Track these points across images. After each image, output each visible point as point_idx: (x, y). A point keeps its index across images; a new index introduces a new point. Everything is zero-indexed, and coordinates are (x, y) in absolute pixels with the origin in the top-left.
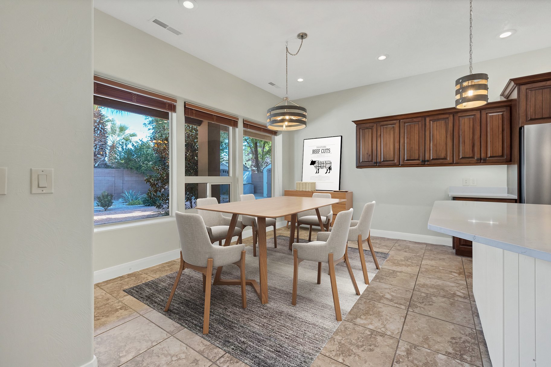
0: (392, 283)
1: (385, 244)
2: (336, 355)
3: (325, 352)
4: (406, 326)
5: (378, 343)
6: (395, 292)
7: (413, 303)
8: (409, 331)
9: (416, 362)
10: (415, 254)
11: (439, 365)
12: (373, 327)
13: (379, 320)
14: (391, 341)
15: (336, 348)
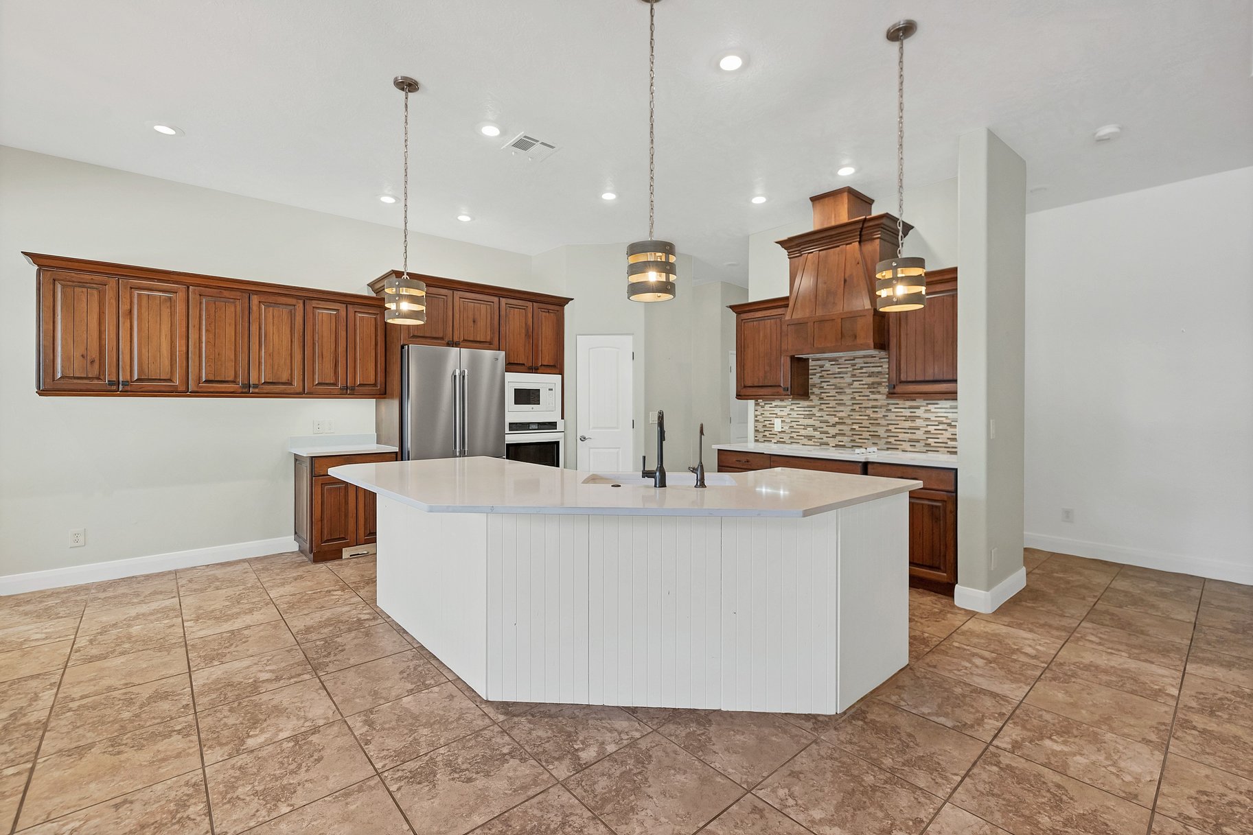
0: (249, 653)
1: (153, 590)
2: (270, 811)
3: (243, 825)
4: (337, 697)
5: (319, 745)
6: (270, 664)
7: (316, 662)
8: (345, 701)
9: (387, 726)
10: (244, 587)
11: (412, 709)
12: (288, 732)
13: (289, 718)
14: (335, 728)
15: (256, 805)
